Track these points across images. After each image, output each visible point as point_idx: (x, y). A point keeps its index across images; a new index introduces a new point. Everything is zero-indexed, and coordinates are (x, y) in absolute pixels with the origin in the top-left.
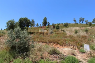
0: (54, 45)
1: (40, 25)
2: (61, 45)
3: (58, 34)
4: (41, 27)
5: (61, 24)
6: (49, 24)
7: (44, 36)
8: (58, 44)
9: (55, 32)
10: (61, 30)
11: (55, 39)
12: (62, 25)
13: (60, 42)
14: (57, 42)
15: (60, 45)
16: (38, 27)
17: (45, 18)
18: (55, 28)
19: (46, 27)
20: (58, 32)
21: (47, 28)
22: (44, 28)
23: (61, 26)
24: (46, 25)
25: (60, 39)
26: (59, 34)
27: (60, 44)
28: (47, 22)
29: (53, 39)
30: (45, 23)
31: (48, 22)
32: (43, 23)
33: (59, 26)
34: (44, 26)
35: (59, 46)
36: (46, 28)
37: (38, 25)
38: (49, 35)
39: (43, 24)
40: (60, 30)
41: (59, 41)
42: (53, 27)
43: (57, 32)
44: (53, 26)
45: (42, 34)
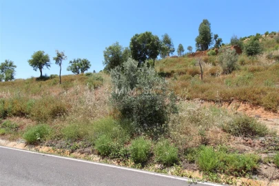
0: (240, 108)
1: (190, 48)
2: (268, 109)
3: (253, 71)
4: (193, 55)
5: (266, 34)
6: (219, 42)
7: (205, 82)
8: (258, 104)
9: (242, 67)
10: (269, 57)
11: (244, 87)
12: (269, 39)
13: (264, 99)
14: (254, 100)
15: (265, 109)
16: (184, 56)
17: (206, 22)
18: (244, 51)
19: (209, 52)
20: (256, 66)
21: (212, 56)
22: (203, 58)
23: (268, 43)
24: (209, 47)
25: (262, 87)
26: (259, 73)
27: (265, 106)
28: (213, 36)
29: (237, 89)
30: (205, 39)
31: (216, 36)
32: (197, 40)
33: (257, 45)
34: (202, 50)
35: (260, 111)
36: (209, 55)
37: (181, 49)
38: (221, 77)
39: (198, 44)
40: (262, 58)
41: (262, 96)
42: (233, 50)
43: (249, 66)
44: (235, 47)
45: (196, 76)
